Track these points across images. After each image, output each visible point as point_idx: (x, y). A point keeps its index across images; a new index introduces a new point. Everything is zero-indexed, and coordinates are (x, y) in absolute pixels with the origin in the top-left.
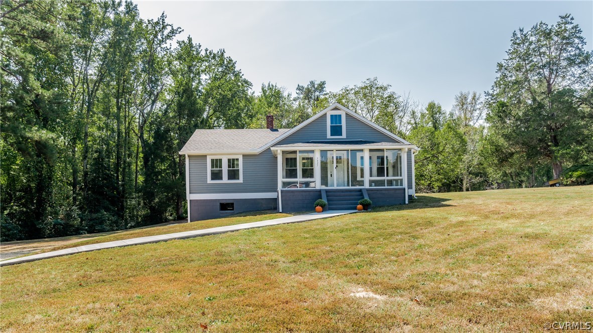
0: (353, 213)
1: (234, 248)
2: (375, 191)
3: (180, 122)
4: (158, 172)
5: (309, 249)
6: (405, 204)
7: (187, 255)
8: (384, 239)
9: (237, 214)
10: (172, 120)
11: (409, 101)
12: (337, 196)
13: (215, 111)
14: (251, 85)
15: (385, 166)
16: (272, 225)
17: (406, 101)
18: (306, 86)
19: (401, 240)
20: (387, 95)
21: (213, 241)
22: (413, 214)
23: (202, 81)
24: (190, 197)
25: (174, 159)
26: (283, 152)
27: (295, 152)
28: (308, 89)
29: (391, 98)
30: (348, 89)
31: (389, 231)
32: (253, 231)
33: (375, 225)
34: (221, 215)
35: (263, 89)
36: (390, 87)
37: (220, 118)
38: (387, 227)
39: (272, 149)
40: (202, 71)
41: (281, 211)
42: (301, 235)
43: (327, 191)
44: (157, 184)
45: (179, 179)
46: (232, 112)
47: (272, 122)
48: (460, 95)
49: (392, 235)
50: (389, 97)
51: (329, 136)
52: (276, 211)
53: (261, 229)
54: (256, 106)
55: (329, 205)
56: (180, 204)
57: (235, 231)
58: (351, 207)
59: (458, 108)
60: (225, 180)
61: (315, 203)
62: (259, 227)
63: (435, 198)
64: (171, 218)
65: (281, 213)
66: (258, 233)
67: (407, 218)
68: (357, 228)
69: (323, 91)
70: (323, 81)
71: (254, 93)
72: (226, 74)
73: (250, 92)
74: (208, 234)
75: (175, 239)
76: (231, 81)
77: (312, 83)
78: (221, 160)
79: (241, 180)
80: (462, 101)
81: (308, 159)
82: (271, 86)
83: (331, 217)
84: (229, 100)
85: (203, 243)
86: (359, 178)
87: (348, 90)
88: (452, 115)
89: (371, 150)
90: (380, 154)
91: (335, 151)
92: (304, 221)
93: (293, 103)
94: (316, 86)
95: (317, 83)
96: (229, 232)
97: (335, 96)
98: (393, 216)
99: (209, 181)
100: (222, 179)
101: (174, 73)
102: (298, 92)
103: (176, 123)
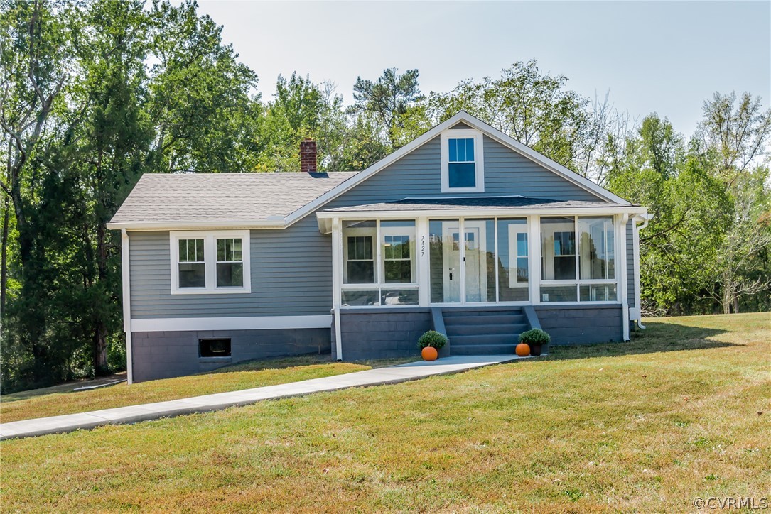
0: (509, 362)
1: (254, 445)
2: (554, 312)
3: (100, 159)
4: (53, 270)
5: (435, 449)
6: (622, 340)
7: (147, 463)
8: (608, 424)
9: (239, 363)
10: (83, 156)
11: (607, 112)
12: (465, 324)
13: (176, 136)
14: (255, 78)
15: (577, 256)
16: (330, 391)
17: (599, 113)
18: (374, 81)
19: (649, 427)
20: (558, 100)
21: (199, 430)
22: (652, 363)
23: (147, 71)
24: (132, 325)
25: (87, 240)
26: (346, 224)
27: (372, 223)
28: (379, 87)
29: (566, 106)
30: (471, 85)
31: (611, 404)
32: (288, 404)
33: (572, 390)
34: (202, 366)
35: (279, 87)
36: (564, 81)
37: (187, 151)
38: (602, 395)
39: (320, 215)
40: (149, 47)
41: (339, 356)
42: (407, 413)
43: (446, 313)
44: (50, 298)
45: (99, 285)
46: (213, 138)
47: (313, 156)
48: (713, 101)
49: (623, 413)
50: (564, 103)
51: (445, 187)
52: (328, 358)
53: (306, 399)
54: (265, 126)
55: (451, 344)
56: (101, 341)
57: (248, 403)
58: (501, 348)
59: (710, 129)
60: (211, 287)
61: (420, 339)
62: (302, 396)
63: (687, 327)
64: (82, 372)
65: (339, 361)
66: (302, 410)
67: (642, 373)
68: (533, 397)
69: (414, 92)
70: (412, 69)
71: (259, 96)
72: (200, 54)
73: (251, 94)
74: (186, 412)
75: (111, 423)
76: (212, 70)
77: (389, 74)
78: (201, 242)
79: (246, 288)
80: (719, 115)
81: (396, 238)
82: (297, 82)
83: (462, 372)
84: (208, 111)
85: (176, 431)
86: (514, 283)
87: (470, 89)
88: (696, 143)
89: (544, 219)
90: (562, 228)
91: (462, 220)
92: (402, 381)
93: (346, 118)
94: (397, 81)
95: (400, 73)
96: (234, 407)
97: (442, 102)
98: (605, 369)
99: (175, 289)
100: (204, 286)
101: (85, 54)
102: (357, 93)
103: (93, 163)
